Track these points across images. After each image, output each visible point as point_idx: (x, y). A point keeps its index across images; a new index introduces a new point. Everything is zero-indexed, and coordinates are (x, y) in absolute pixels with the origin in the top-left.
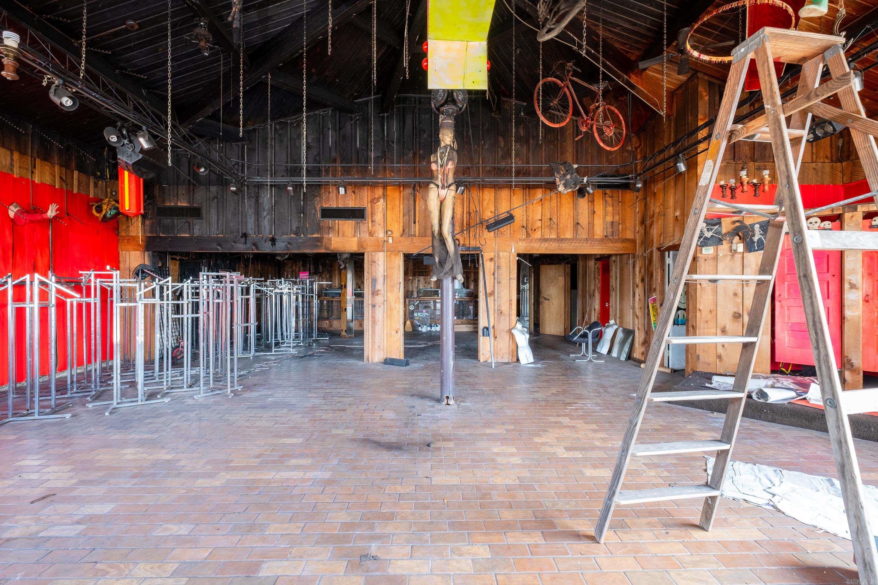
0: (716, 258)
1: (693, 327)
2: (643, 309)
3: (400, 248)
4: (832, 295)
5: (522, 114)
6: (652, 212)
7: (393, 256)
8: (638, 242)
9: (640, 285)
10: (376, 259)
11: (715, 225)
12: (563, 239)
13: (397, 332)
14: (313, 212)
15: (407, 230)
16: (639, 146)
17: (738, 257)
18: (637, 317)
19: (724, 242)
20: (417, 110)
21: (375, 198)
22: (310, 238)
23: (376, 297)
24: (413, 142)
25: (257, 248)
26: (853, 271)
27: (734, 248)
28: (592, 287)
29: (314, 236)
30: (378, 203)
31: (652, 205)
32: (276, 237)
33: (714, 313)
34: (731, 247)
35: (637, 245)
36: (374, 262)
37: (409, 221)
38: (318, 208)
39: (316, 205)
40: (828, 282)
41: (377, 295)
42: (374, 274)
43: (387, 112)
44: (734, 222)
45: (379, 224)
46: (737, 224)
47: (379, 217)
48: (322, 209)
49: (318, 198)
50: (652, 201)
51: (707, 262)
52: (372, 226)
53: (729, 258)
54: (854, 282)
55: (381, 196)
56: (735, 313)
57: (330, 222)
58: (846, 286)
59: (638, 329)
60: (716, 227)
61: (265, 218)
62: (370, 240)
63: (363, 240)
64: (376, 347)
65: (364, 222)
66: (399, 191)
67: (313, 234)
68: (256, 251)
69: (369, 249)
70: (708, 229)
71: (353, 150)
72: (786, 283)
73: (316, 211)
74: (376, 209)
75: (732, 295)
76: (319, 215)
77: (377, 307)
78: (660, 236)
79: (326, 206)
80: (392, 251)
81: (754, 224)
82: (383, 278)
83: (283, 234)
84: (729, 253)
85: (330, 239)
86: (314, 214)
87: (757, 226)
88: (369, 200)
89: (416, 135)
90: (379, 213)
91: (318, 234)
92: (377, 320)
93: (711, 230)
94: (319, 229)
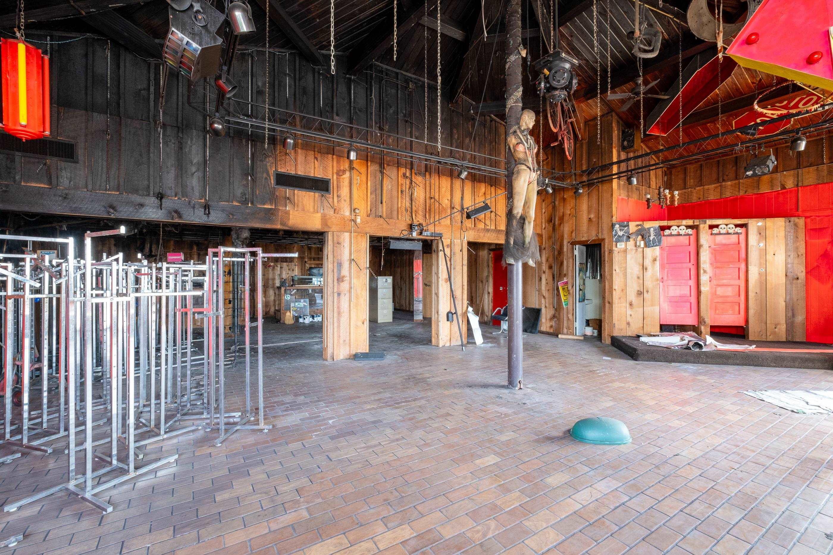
0: (625, 251)
1: (609, 303)
2: (551, 291)
3: (368, 230)
4: (692, 277)
5: (472, 112)
6: (561, 214)
7: (359, 237)
8: (544, 236)
9: (547, 271)
10: (341, 240)
11: (625, 227)
12: (500, 230)
13: (363, 323)
14: (265, 175)
15: (373, 210)
16: (546, 159)
17: (640, 250)
18: (544, 297)
19: (631, 240)
20: (384, 82)
21: (340, 170)
22: (261, 209)
23: (342, 284)
24: (380, 116)
25: (180, 216)
26: (705, 262)
27: (638, 244)
28: (486, 274)
29: (266, 207)
30: (344, 176)
31: (561, 208)
32: (210, 203)
33: (625, 291)
34: (636, 243)
35: (544, 239)
36: (338, 243)
37: (376, 200)
38: (272, 171)
39: (269, 168)
40: (690, 269)
41: (343, 281)
42: (339, 257)
43: (355, 76)
44: (638, 225)
45: (345, 201)
46: (640, 227)
47: (345, 192)
48: (277, 174)
49: (271, 159)
50: (562, 204)
51: (620, 254)
52: (338, 202)
53: (634, 251)
54: (706, 269)
55: (348, 169)
56: (638, 291)
57: (288, 191)
58: (702, 271)
59: (546, 307)
60: (626, 228)
61: (193, 174)
62: (336, 218)
63: (328, 217)
64: (341, 342)
65: (327, 195)
66: (365, 166)
67: (264, 204)
68: (177, 221)
69: (334, 228)
70: (620, 229)
71: (316, 108)
72: (666, 270)
73: (268, 175)
74: (342, 183)
75: (636, 278)
76: (273, 181)
77: (342, 295)
78: (572, 233)
79: (282, 170)
80: (359, 232)
81: (650, 228)
82: (348, 263)
83: (221, 199)
84: (634, 248)
85: (287, 213)
86: (266, 178)
87: (652, 229)
88: (335, 171)
89: (383, 108)
90: (345, 188)
91: (271, 205)
92: (342, 311)
93: (623, 230)
94: (273, 198)
